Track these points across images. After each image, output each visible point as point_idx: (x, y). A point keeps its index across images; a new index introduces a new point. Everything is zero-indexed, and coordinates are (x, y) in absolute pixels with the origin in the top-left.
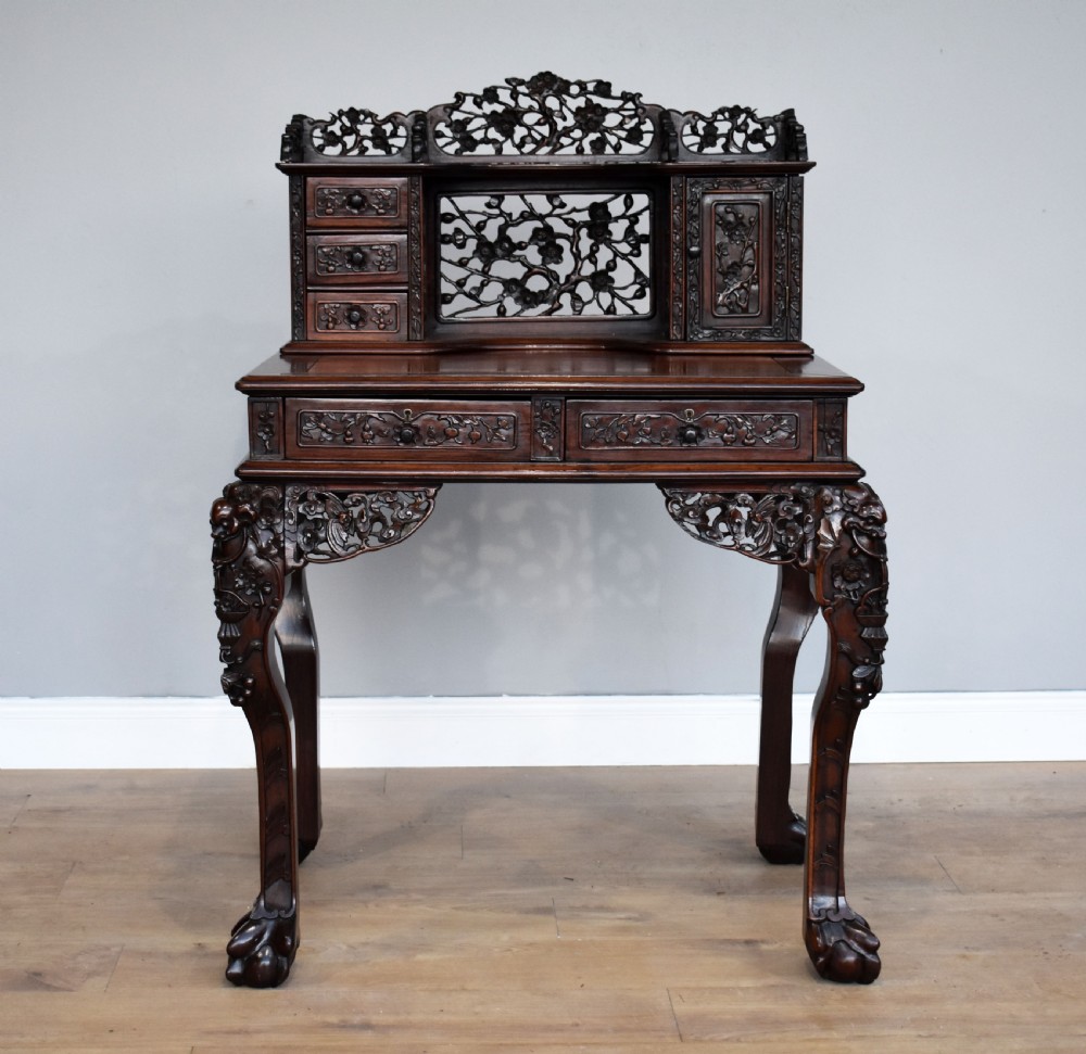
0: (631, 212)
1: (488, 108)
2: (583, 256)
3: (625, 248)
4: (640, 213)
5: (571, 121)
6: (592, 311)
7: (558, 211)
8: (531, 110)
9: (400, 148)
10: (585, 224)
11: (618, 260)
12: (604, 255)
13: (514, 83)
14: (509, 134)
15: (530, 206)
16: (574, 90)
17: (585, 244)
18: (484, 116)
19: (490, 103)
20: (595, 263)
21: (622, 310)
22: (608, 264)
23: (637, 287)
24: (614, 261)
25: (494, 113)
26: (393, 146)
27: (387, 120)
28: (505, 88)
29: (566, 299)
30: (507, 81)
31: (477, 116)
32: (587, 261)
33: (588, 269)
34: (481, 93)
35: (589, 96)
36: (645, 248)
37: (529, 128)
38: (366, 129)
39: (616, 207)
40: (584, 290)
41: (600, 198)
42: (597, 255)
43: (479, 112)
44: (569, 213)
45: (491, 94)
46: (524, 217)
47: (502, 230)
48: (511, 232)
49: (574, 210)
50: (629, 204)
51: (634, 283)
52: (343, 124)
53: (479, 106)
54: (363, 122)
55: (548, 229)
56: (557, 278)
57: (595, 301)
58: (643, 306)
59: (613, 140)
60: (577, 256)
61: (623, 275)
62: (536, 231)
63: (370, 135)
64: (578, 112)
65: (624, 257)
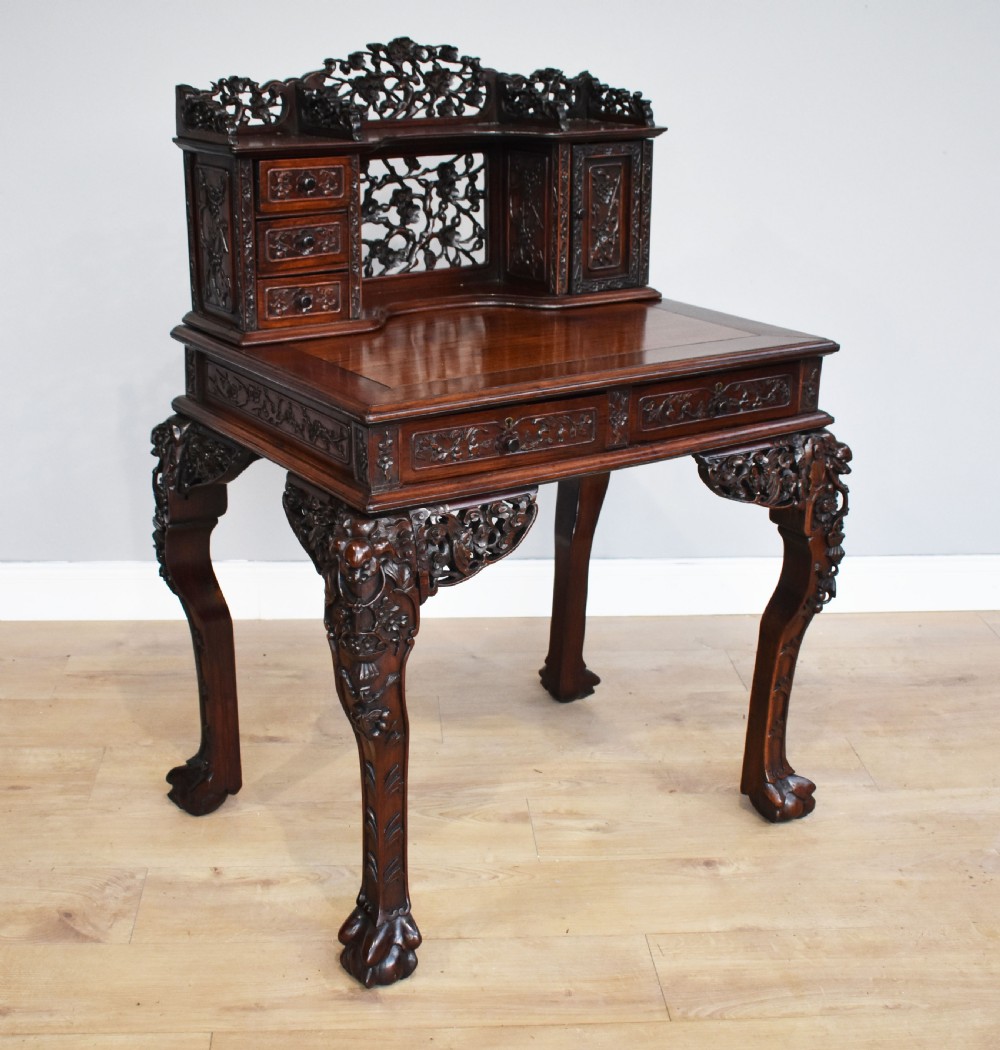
0: (471, 170)
1: (354, 74)
2: (434, 213)
3: (466, 204)
4: (478, 170)
5: (422, 87)
6: (442, 264)
7: (415, 173)
8: (389, 74)
9: (277, 117)
10: (436, 184)
11: (461, 215)
12: (451, 211)
13: (375, 48)
14: (371, 99)
15: (391, 169)
16: (425, 54)
17: (435, 203)
18: (350, 82)
19: (356, 69)
20: (443, 220)
21: (466, 262)
22: (453, 220)
23: (476, 239)
24: (458, 216)
25: (359, 79)
26: (273, 115)
27: (266, 87)
28: (367, 53)
29: (420, 255)
30: (369, 46)
31: (343, 82)
32: (437, 220)
33: (438, 226)
34: (346, 59)
35: (437, 61)
36: (481, 202)
37: (389, 93)
38: (246, 98)
39: (460, 166)
40: (435, 246)
41: (447, 158)
42: (446, 212)
43: (346, 77)
44: (424, 173)
45: (355, 60)
46: (387, 180)
47: (368, 193)
48: (376, 195)
49: (427, 171)
50: (469, 164)
51: (473, 237)
52: (225, 94)
53: (346, 72)
54: (243, 91)
55: (407, 190)
56: (414, 236)
57: (444, 257)
58: (480, 257)
59: (456, 101)
60: (429, 214)
61: (465, 229)
62: (396, 193)
63: (249, 104)
64: (428, 77)
65: (466, 212)
